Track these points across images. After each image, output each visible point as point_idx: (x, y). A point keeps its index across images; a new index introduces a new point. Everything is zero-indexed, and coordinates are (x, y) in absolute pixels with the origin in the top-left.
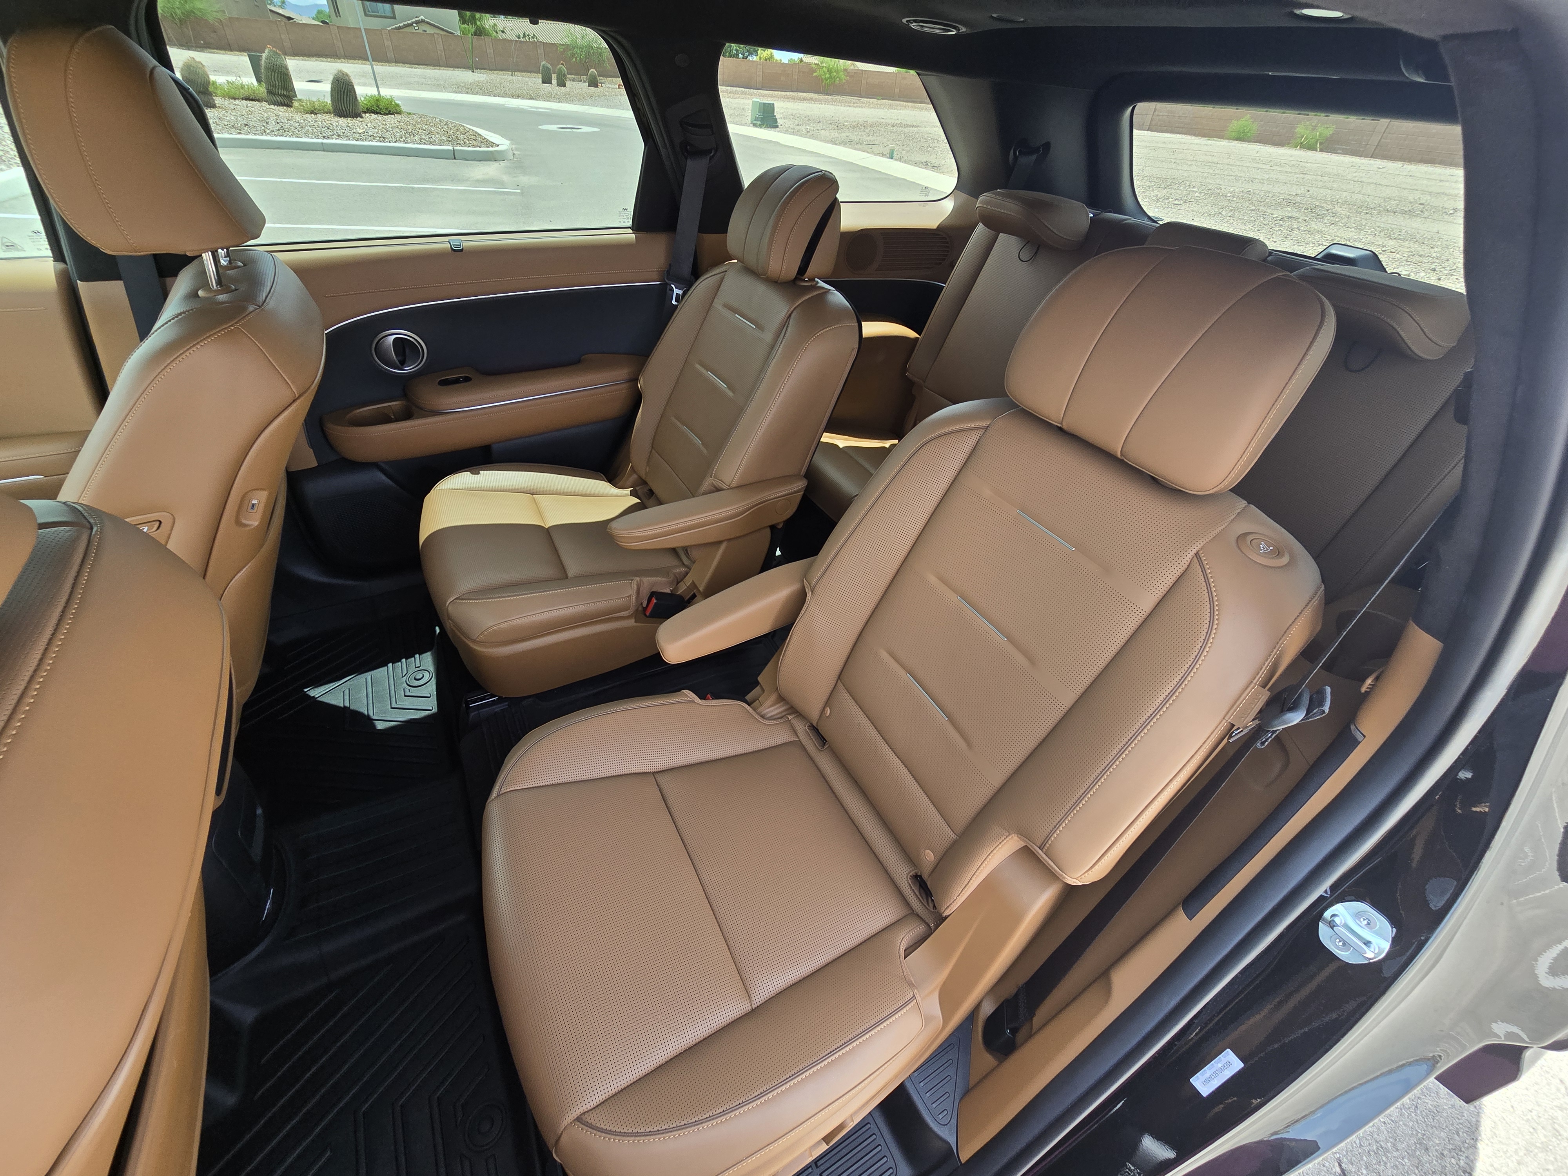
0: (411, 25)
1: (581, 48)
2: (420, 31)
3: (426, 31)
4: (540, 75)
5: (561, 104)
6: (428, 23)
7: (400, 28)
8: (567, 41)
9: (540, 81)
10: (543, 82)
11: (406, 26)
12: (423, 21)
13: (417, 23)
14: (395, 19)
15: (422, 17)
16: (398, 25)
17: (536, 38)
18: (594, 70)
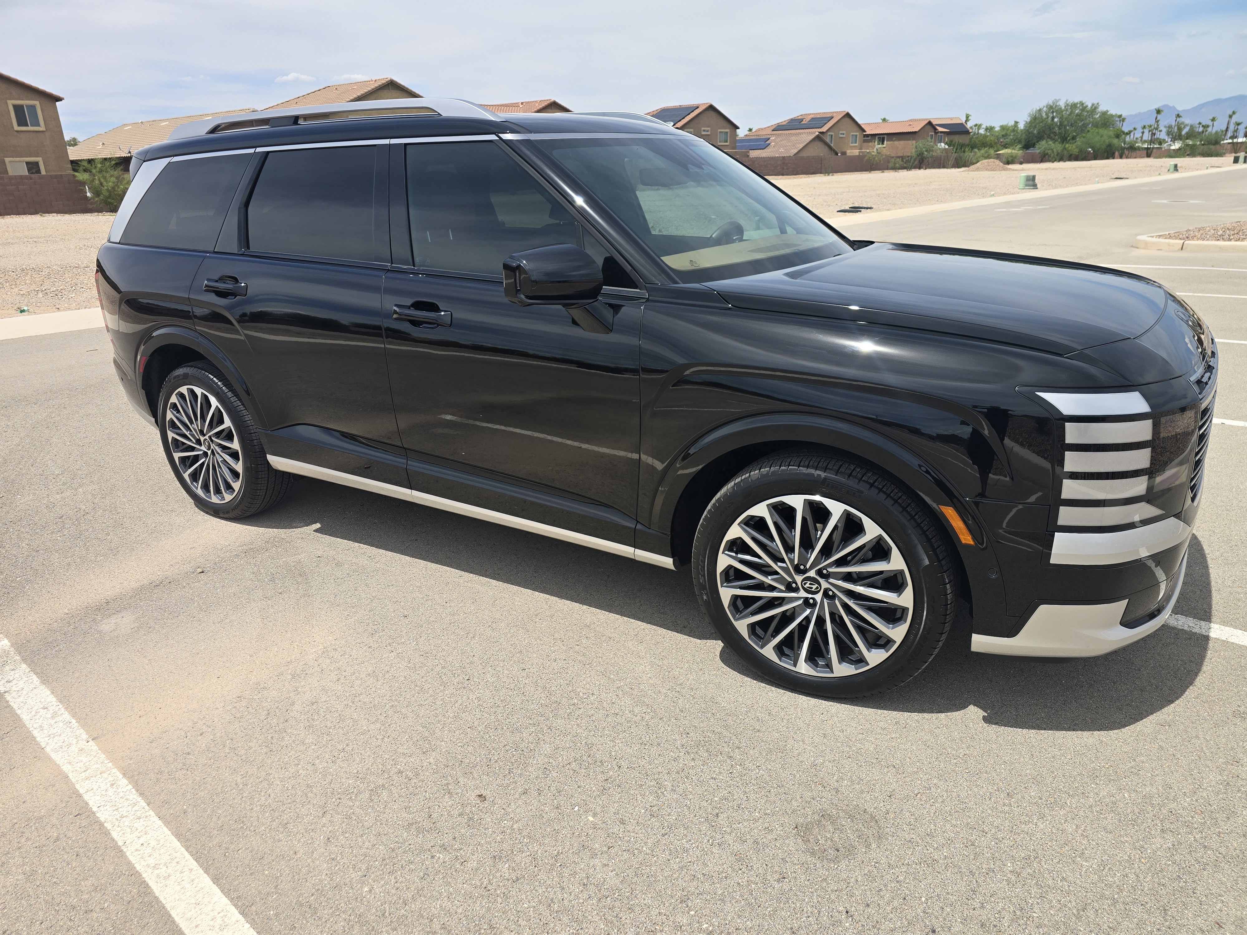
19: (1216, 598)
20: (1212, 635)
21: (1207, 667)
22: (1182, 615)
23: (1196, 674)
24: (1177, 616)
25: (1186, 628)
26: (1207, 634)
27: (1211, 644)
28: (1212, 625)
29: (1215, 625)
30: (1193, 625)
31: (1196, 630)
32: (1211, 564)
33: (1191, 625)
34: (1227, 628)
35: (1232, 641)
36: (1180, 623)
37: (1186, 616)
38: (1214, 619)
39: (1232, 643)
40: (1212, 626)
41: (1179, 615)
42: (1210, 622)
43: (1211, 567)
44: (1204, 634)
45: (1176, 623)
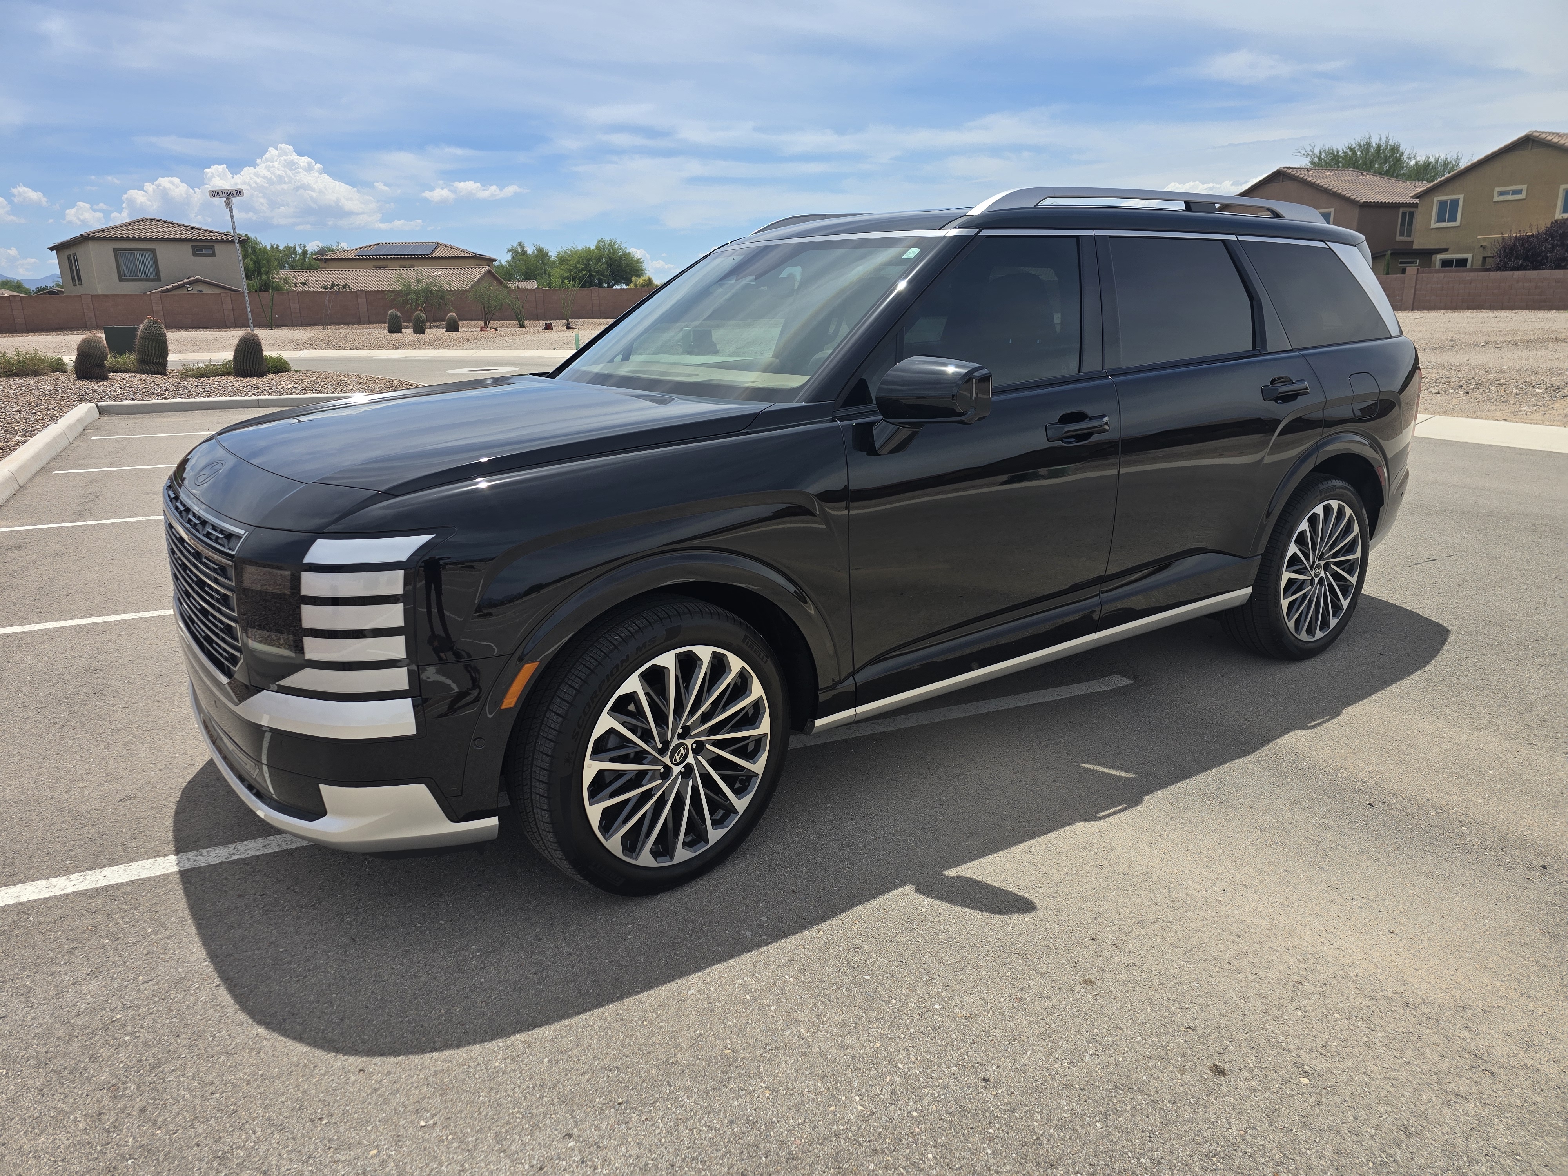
0: (183, 286)
1: (417, 293)
2: (195, 292)
3: (201, 291)
4: (386, 325)
5: (437, 351)
6: (206, 283)
7: (168, 290)
8: (398, 287)
9: (386, 331)
10: (390, 332)
11: (174, 288)
12: (199, 281)
13: (190, 283)
14: (160, 281)
15: (198, 277)
16: (165, 288)
17: (349, 287)
18: (454, 314)
19: (182, 909)
20: (173, 858)
21: (169, 822)
22: (215, 865)
23: (177, 813)
24: (220, 861)
25: (204, 851)
26: (179, 856)
27: (172, 847)
28: (176, 869)
29: (173, 870)
30: (197, 858)
31: (192, 855)
32: (207, 967)
33: (200, 857)
34: (158, 874)
35: (150, 860)
36: (213, 854)
37: (210, 865)
38: (177, 877)
39: (149, 858)
40: (176, 867)
41: (218, 862)
42: (180, 871)
43: (205, 960)
44: (182, 854)
45: (217, 851)
